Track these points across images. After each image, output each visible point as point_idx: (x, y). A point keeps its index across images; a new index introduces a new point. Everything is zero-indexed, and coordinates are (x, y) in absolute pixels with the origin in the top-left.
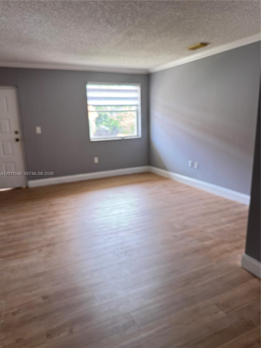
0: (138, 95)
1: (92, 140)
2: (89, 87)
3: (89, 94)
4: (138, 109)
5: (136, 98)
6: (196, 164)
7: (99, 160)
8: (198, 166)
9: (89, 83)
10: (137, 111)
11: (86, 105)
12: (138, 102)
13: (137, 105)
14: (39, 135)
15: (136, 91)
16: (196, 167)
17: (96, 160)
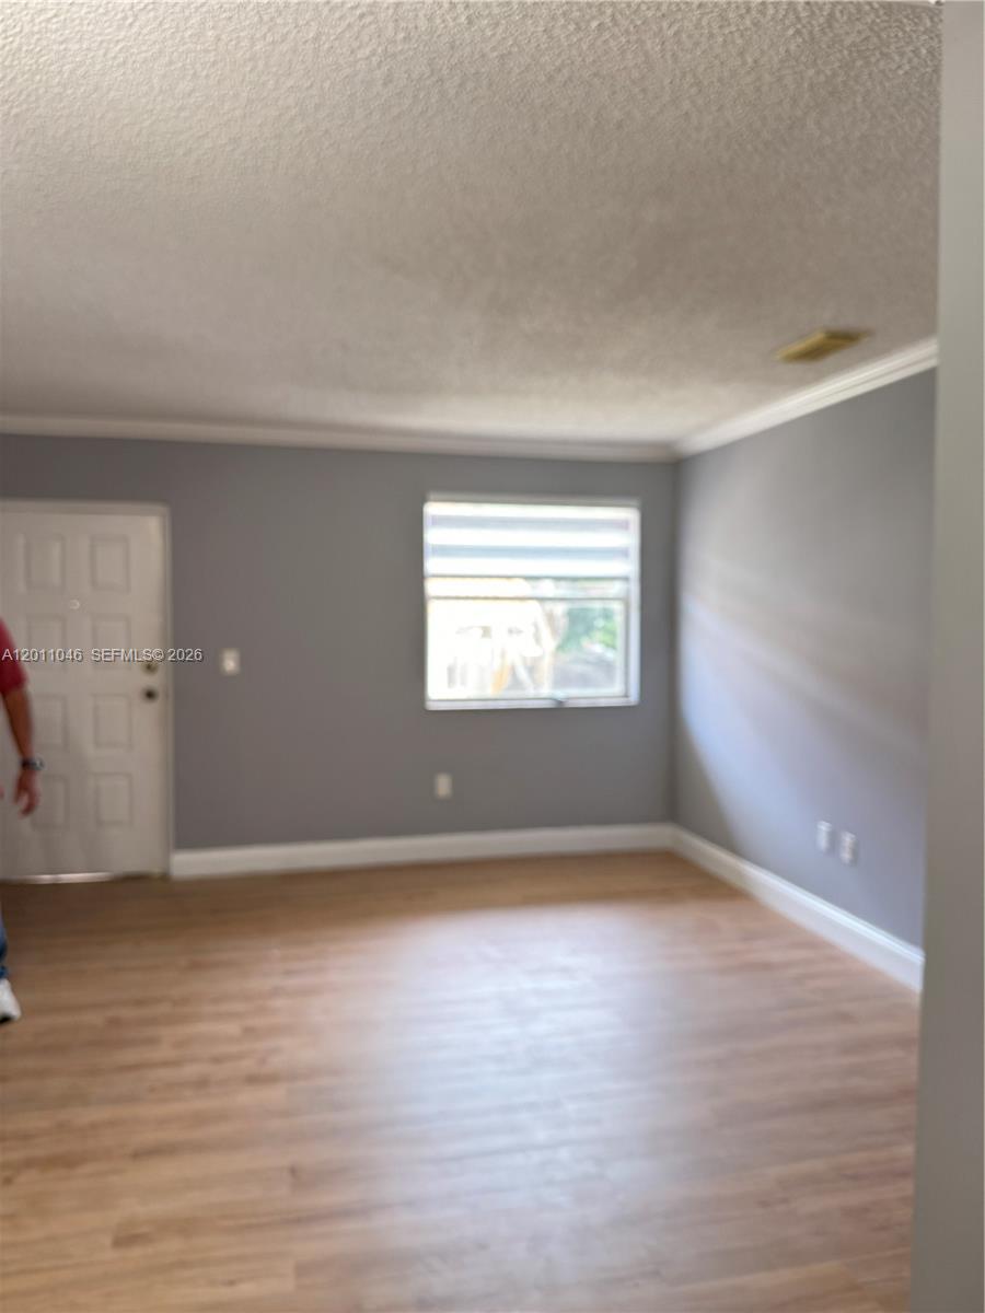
0: (630, 540)
1: (432, 706)
2: (433, 509)
3: (432, 536)
4: (628, 591)
5: (624, 553)
6: (848, 839)
7: (455, 785)
8: (855, 852)
9: (432, 496)
10: (626, 601)
11: (418, 576)
12: (630, 567)
13: (626, 579)
14: (232, 677)
15: (622, 525)
16: (846, 856)
17: (443, 785)
